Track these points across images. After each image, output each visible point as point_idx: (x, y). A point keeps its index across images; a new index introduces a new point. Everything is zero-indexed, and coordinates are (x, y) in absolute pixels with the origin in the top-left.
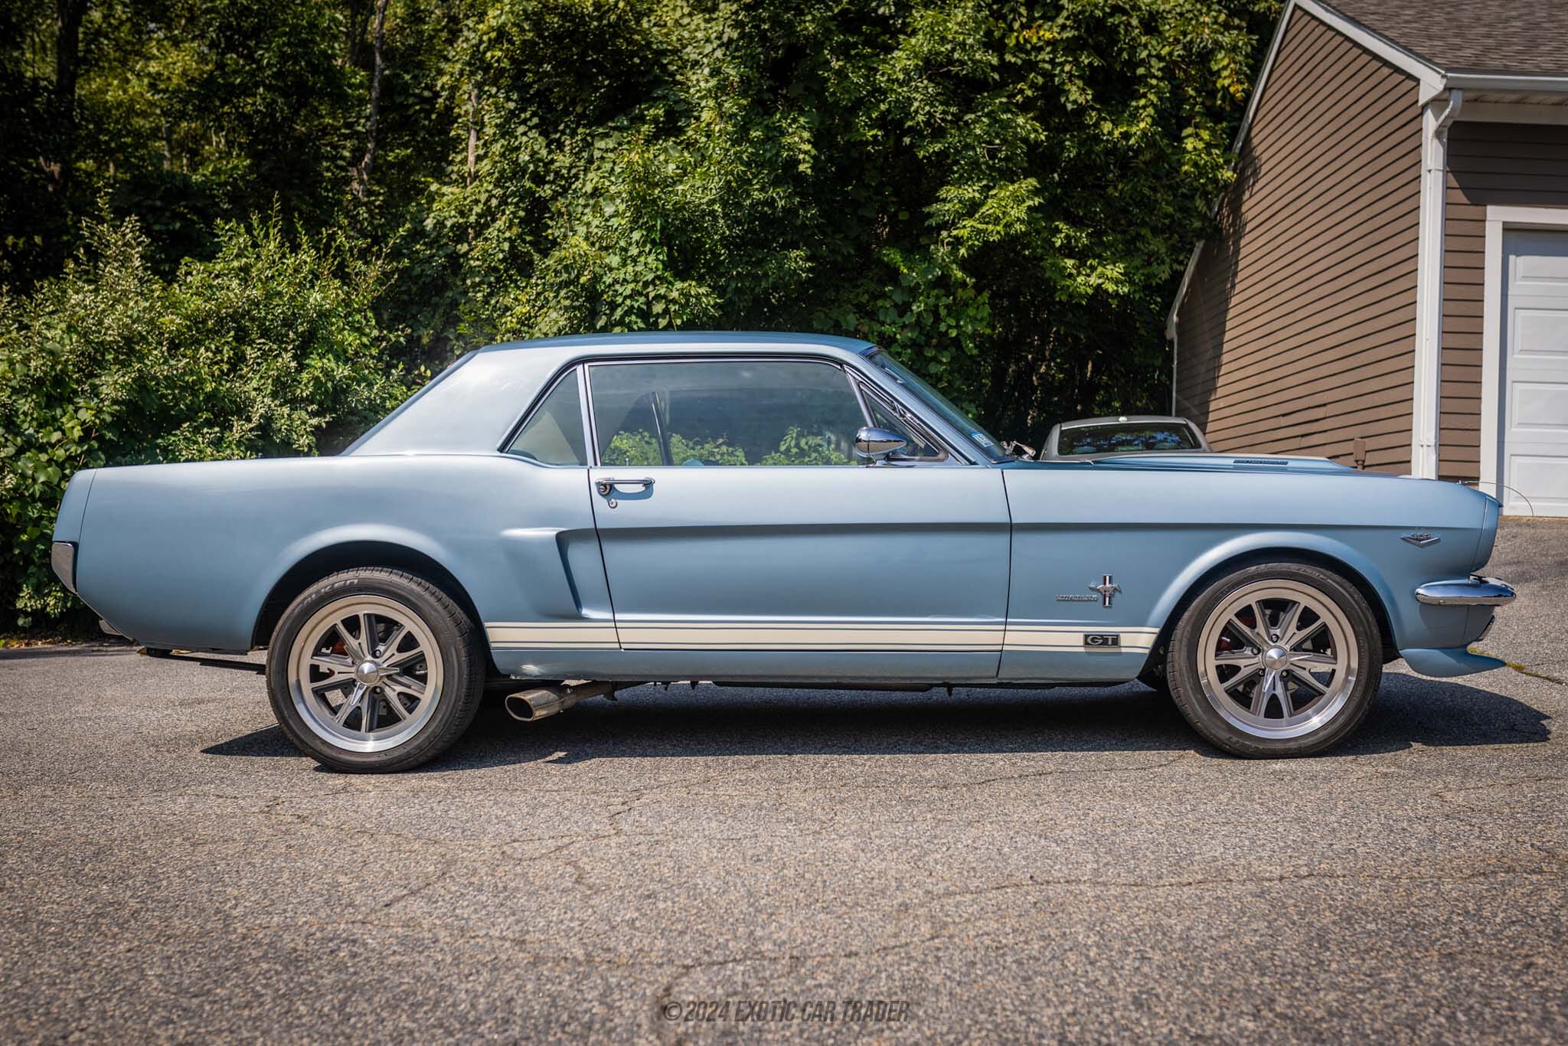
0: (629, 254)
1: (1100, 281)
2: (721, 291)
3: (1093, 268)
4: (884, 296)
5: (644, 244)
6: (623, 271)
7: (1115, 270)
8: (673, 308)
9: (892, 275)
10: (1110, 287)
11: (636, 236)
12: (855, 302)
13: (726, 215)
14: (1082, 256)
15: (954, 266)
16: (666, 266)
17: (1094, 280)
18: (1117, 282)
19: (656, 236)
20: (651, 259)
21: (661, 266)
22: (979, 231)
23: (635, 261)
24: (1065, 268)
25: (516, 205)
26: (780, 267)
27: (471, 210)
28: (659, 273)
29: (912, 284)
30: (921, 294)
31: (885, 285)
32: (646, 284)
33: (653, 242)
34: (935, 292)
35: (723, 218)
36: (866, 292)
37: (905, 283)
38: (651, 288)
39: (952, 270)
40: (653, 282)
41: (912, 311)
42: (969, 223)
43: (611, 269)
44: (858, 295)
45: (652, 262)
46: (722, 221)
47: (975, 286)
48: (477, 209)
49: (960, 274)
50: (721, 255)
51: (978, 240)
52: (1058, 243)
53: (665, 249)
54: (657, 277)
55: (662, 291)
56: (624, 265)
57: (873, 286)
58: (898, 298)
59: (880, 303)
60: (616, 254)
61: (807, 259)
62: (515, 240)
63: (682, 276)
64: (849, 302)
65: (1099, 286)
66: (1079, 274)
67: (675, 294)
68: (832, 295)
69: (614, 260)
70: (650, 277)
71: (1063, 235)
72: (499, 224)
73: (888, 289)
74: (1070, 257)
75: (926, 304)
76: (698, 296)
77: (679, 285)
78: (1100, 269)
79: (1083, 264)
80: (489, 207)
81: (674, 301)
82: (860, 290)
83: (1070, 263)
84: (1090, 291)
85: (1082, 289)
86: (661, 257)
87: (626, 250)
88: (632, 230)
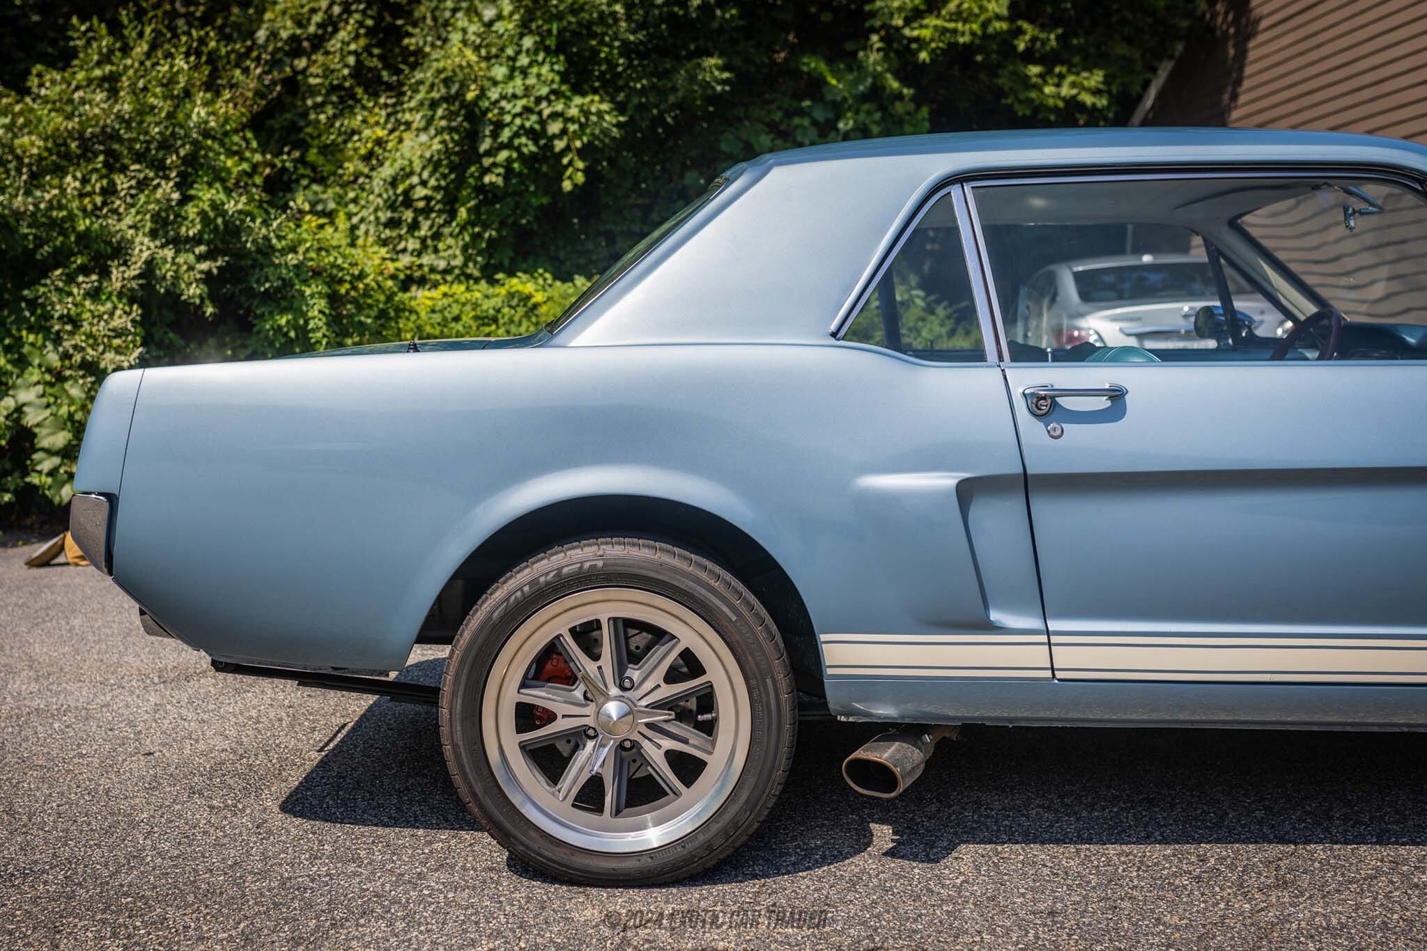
0: (518, 64)
1: (1074, 92)
2: (620, 108)
3: (1061, 77)
4: (801, 112)
5: (536, 52)
6: (511, 84)
7: (1095, 78)
8: (572, 127)
9: (815, 86)
10: (1088, 99)
11: (528, 42)
12: (767, 120)
13: (629, 18)
14: (1049, 61)
15: (889, 76)
16: (565, 77)
17: (1065, 91)
18: (1096, 92)
19: (552, 42)
20: (545, 70)
21: (557, 78)
22: (944, 31)
23: (524, 72)
24: (1028, 77)
25: (364, 12)
26: (692, 78)
27: (309, 19)
28: (555, 86)
29: (839, 98)
30: (849, 109)
31: (801, 99)
32: (539, 100)
33: (547, 50)
34: (866, 107)
35: (626, 20)
36: (779, 108)
37: (829, 97)
38: (544, 104)
39: (886, 79)
40: (547, 98)
41: (837, 130)
42: (932, 21)
43: (495, 83)
44: (769, 112)
45: (547, 72)
46: (623, 24)
47: (914, 99)
48: (317, 18)
49: (895, 85)
50: (618, 65)
51: (943, 42)
52: (1021, 46)
53: (562, 58)
54: (553, 92)
55: (559, 107)
56: (511, 77)
57: (787, 102)
58: (820, 115)
59: (797, 121)
60: (501, 65)
61: (723, 69)
62: (361, 54)
63: (578, 90)
64: (760, 120)
65: (1074, 97)
66: (1045, 83)
67: (574, 112)
68: (740, 112)
69: (500, 72)
70: (544, 91)
71: (1027, 37)
72: (342, 35)
73: (806, 103)
74: (1035, 63)
75: (855, 122)
76: (600, 114)
77: (578, 100)
78: (1071, 78)
79: (1049, 71)
80: (330, 17)
81: (572, 120)
82: (773, 107)
83: (1034, 70)
84: (1061, 104)
85: (1051, 102)
86: (556, 67)
87: (514, 59)
88: (522, 36)
